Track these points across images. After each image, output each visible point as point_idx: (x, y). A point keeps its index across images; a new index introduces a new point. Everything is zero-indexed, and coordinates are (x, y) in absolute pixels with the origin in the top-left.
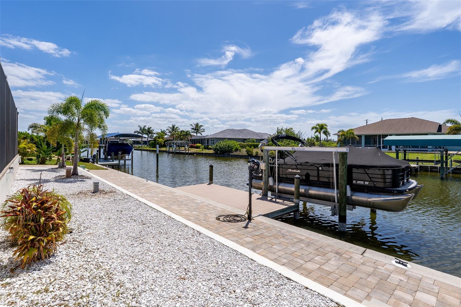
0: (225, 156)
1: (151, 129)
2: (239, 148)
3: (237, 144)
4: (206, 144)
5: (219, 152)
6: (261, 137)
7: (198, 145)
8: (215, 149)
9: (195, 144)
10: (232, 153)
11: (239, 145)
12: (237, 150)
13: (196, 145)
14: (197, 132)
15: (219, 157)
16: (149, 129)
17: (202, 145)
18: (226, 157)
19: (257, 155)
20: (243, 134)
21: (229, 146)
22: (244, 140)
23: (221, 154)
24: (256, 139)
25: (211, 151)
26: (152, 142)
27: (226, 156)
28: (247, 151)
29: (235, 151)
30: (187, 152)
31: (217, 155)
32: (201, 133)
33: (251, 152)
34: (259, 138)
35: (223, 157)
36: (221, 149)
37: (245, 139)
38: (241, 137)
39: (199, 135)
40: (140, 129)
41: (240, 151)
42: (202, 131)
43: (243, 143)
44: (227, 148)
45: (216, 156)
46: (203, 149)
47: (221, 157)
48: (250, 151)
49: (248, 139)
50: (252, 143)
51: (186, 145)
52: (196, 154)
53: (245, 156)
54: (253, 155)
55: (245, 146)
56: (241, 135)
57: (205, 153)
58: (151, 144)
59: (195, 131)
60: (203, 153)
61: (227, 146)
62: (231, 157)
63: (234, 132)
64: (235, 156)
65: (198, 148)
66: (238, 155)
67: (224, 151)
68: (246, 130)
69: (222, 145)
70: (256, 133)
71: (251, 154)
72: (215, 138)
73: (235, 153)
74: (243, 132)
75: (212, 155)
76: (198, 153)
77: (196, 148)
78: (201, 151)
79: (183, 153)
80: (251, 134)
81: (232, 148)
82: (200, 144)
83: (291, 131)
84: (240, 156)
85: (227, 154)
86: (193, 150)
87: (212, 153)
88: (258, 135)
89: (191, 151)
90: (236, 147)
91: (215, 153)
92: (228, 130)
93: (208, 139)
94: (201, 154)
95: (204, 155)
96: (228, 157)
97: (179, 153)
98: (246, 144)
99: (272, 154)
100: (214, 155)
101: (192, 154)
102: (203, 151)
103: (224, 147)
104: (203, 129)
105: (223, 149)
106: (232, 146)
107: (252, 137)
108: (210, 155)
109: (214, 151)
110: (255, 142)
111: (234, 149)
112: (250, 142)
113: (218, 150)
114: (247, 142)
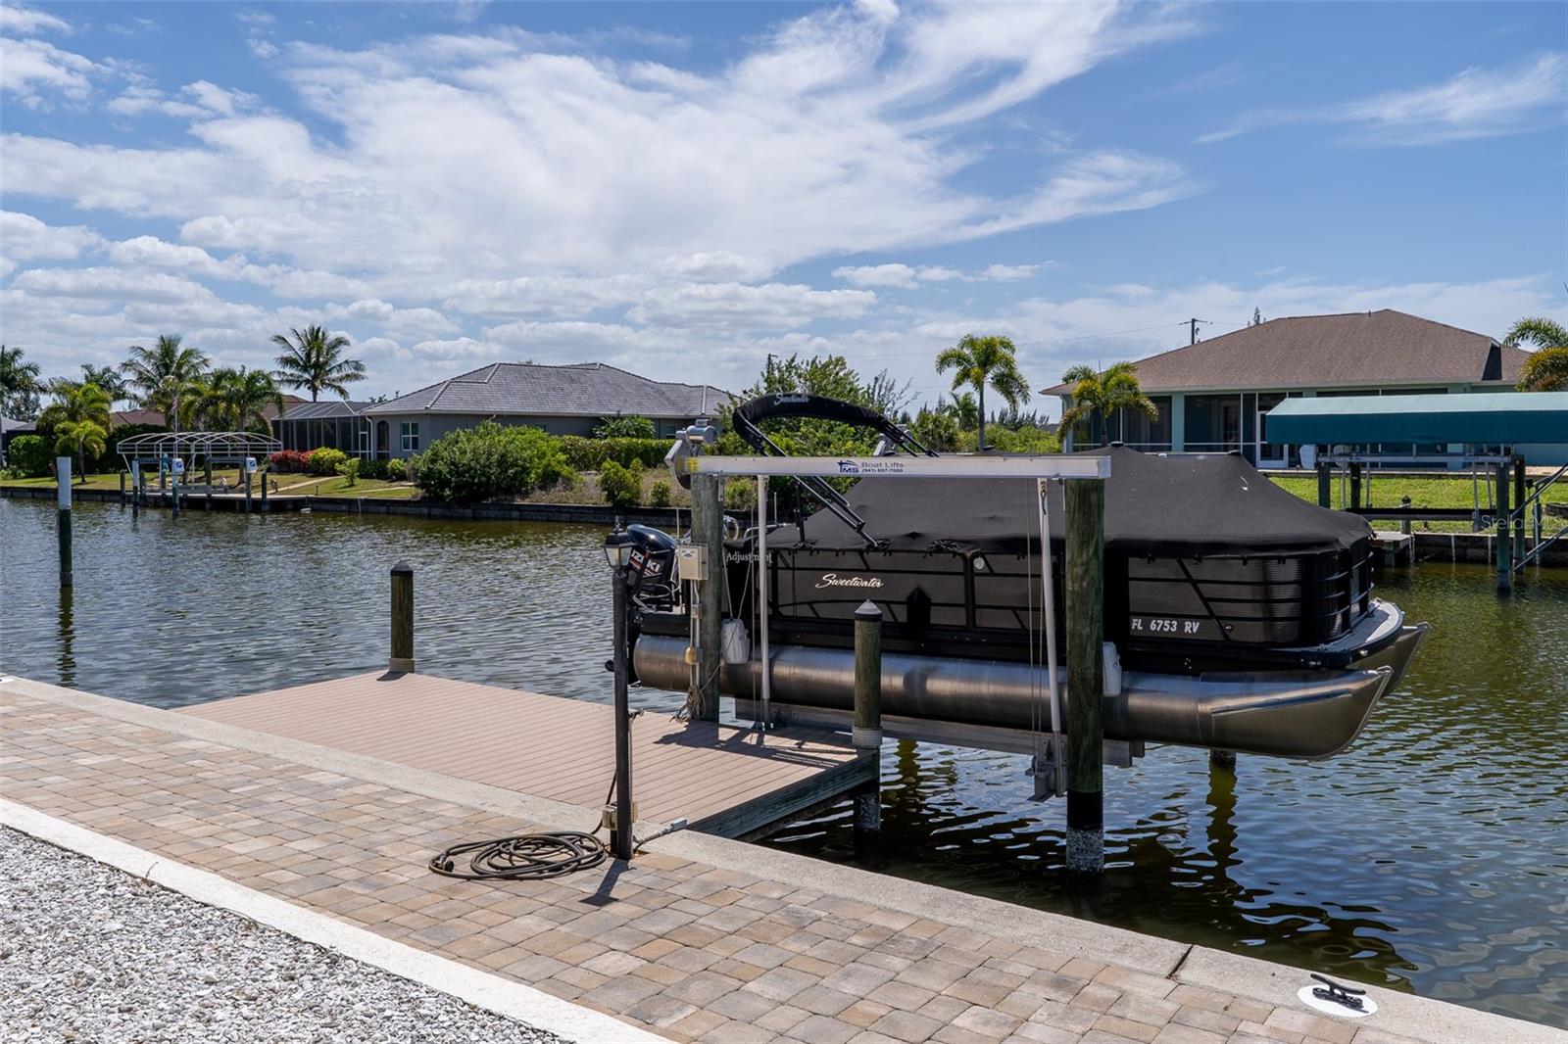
0: (484, 513)
1: (19, 362)
2: (565, 470)
3: (551, 448)
4: (372, 451)
5: (448, 492)
6: (683, 410)
7: (325, 453)
8: (425, 480)
9: (303, 450)
10: (525, 495)
11: (563, 450)
12: (549, 479)
13: (310, 455)
14: (315, 377)
15: (450, 519)
17: (350, 456)
18: (488, 519)
19: (661, 503)
20: (584, 392)
21: (503, 456)
22: (590, 425)
23: (462, 503)
24: (657, 421)
25: (405, 491)
26: (28, 443)
27: (491, 513)
28: (610, 487)
29: (541, 488)
30: (257, 495)
31: (436, 511)
32: (344, 385)
33: (628, 489)
34: (668, 413)
35: (475, 518)
36: (460, 474)
37: (598, 421)
38: (571, 409)
39: (327, 395)
41: (568, 483)
42: (348, 377)
43: (583, 441)
44: (494, 470)
45: (430, 517)
46: (352, 477)
47: (462, 518)
48: (621, 485)
49: (614, 419)
50: (634, 440)
51: (252, 455)
52: (315, 506)
53: (597, 510)
54: (639, 505)
55: (595, 457)
56: (575, 395)
57: (366, 501)
58: (22, 452)
59: (306, 376)
60: (356, 500)
61: (496, 456)
62: (516, 519)
63: (533, 378)
64: (540, 511)
65: (323, 474)
66: (559, 509)
67: (480, 484)
68: (600, 371)
69: (465, 452)
70: (653, 388)
71: (630, 501)
72: (427, 414)
73: (540, 498)
74: (583, 379)
75: (411, 510)
76: (324, 499)
77: (315, 472)
78: (345, 487)
79: (233, 501)
80: (631, 394)
81: (521, 466)
82: (333, 448)
83: (837, 374)
84: (567, 512)
85: (497, 505)
86: (291, 487)
87: (409, 501)
88: (668, 399)
89: (283, 493)
90: (545, 462)
91: (424, 498)
92: (499, 372)
93: (382, 419)
94: (344, 507)
95: (363, 512)
96: (504, 519)
97: (208, 505)
98: (598, 448)
99: (737, 500)
100: (418, 509)
101: (290, 510)
102: (354, 488)
103: (478, 467)
104: (354, 364)
105: (470, 476)
106: (525, 461)
107: (632, 406)
108: (399, 509)
109: (420, 491)
110: (649, 436)
111: (536, 473)
112: (623, 436)
113: (446, 483)
114: (606, 437)
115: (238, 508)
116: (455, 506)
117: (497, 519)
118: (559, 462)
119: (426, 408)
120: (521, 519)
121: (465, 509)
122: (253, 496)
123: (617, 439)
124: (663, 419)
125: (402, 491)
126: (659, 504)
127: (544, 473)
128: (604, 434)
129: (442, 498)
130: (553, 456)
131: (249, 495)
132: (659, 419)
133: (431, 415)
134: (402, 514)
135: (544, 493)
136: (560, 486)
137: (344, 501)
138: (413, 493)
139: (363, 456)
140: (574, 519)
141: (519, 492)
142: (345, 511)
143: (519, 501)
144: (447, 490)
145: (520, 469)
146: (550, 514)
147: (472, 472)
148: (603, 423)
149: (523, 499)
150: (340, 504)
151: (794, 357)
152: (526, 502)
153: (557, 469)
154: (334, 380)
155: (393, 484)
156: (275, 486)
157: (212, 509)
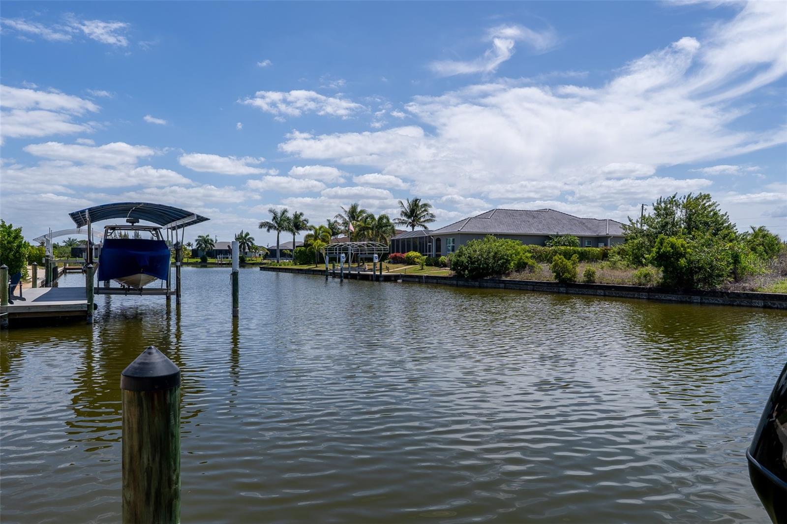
0: (485, 284)
1: (302, 218)
2: (530, 262)
3: (523, 251)
4: (433, 253)
5: (467, 272)
6: (595, 232)
7: (412, 254)
8: (456, 266)
9: (403, 252)
10: (508, 275)
11: (529, 252)
12: (521, 266)
13: (405, 255)
14: (413, 221)
15: (468, 287)
16: (297, 217)
17: (424, 255)
18: (487, 287)
19: (590, 281)
20: (540, 223)
21: (496, 253)
22: (544, 239)
23: (474, 278)
24: (582, 238)
25: (446, 272)
26: (300, 251)
27: (489, 284)
28: (559, 271)
29: (516, 271)
30: (378, 273)
31: (460, 283)
32: (426, 224)
33: (569, 272)
34: (588, 233)
35: (480, 287)
36: (473, 263)
37: (548, 237)
38: (533, 231)
39: (417, 228)
40: (274, 218)
41: (532, 268)
42: (427, 221)
43: (540, 248)
44: (491, 261)
45: (457, 286)
46: (422, 265)
47: (474, 287)
48: (565, 269)
49: (557, 236)
50: (568, 247)
51: (376, 254)
52: (404, 279)
53: (549, 284)
54: (576, 282)
55: (546, 256)
56: (536, 224)
57: (427, 276)
58: (298, 254)
59: (410, 220)
60: (422, 276)
61: (492, 254)
62: (502, 288)
63: (513, 216)
64: (515, 284)
65: (411, 264)
66: (527, 283)
67: (483, 269)
68: (549, 212)
69: (476, 251)
70: (578, 221)
71: (570, 279)
72: (459, 234)
73: (516, 277)
74: (540, 217)
75: (448, 282)
76: (408, 275)
77: (408, 263)
78: (419, 270)
79: (368, 276)
80: (565, 223)
81: (506, 259)
82: (416, 252)
83: (705, 204)
84: (531, 285)
85: (492, 280)
86: (395, 270)
87: (447, 277)
88: (586, 226)
89: (390, 272)
90: (519, 257)
91: (454, 276)
92: (496, 213)
93: (438, 237)
94: (417, 280)
95: (425, 282)
96: (495, 288)
97: (358, 277)
98: (548, 251)
99: (643, 281)
100: (452, 281)
101: (393, 280)
102: (423, 271)
103: (482, 259)
104: (431, 215)
105: (478, 264)
106: (508, 256)
107: (566, 230)
108: (442, 281)
109: (453, 272)
110: (576, 246)
111: (514, 263)
112: (562, 245)
113: (466, 268)
114: (552, 246)
115: (370, 279)
116: (470, 280)
117: (491, 288)
118: (527, 257)
119: (459, 230)
120: (505, 288)
121: (475, 282)
122: (376, 273)
123: (558, 247)
124: (584, 237)
125: (445, 272)
126: (588, 282)
127: (518, 262)
128: (551, 244)
129: (463, 276)
130: (524, 254)
131: (374, 273)
132: (582, 237)
133: (461, 234)
134: (444, 284)
135: (518, 274)
136: (527, 270)
137: (417, 277)
138: (450, 273)
139: (430, 255)
140: (535, 289)
141: (504, 273)
142: (417, 282)
143: (504, 278)
144: (466, 271)
145: (505, 261)
146: (522, 286)
147: (479, 262)
148: (551, 239)
149: (506, 277)
150: (415, 278)
151: (675, 195)
152: (508, 279)
153: (526, 261)
154: (421, 222)
155: (441, 269)
156: (388, 269)
157: (360, 279)
